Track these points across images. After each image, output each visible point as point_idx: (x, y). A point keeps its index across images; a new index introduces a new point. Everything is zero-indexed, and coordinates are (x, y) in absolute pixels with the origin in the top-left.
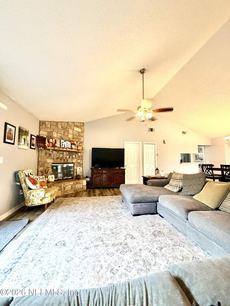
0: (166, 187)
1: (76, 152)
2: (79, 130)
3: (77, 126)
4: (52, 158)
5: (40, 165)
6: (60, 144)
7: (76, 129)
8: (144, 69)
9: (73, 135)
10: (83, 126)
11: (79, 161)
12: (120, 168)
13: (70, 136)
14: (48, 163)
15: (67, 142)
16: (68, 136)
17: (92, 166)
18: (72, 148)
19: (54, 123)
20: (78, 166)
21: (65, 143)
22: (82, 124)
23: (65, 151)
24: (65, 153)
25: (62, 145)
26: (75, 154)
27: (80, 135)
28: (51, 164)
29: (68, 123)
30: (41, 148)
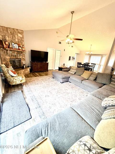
0: (69, 72)
1: (22, 52)
2: (21, 36)
3: (20, 33)
4: (9, 55)
5: (3, 60)
6: (12, 46)
7: (19, 35)
8: (73, 12)
9: (18, 39)
10: (23, 33)
11: (23, 57)
12: (46, 62)
13: (17, 40)
14: (7, 59)
15: (16, 44)
16: (15, 40)
17: (31, 61)
18: (19, 49)
19: (5, 28)
20: (23, 60)
21: (15, 45)
22: (22, 32)
23: (15, 51)
24: (15, 52)
25: (14, 46)
26: (21, 53)
27: (22, 40)
28: (9, 59)
29: (14, 29)
30: (2, 49)
